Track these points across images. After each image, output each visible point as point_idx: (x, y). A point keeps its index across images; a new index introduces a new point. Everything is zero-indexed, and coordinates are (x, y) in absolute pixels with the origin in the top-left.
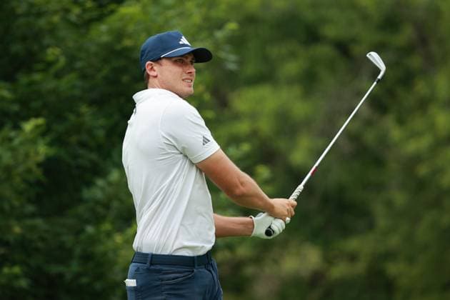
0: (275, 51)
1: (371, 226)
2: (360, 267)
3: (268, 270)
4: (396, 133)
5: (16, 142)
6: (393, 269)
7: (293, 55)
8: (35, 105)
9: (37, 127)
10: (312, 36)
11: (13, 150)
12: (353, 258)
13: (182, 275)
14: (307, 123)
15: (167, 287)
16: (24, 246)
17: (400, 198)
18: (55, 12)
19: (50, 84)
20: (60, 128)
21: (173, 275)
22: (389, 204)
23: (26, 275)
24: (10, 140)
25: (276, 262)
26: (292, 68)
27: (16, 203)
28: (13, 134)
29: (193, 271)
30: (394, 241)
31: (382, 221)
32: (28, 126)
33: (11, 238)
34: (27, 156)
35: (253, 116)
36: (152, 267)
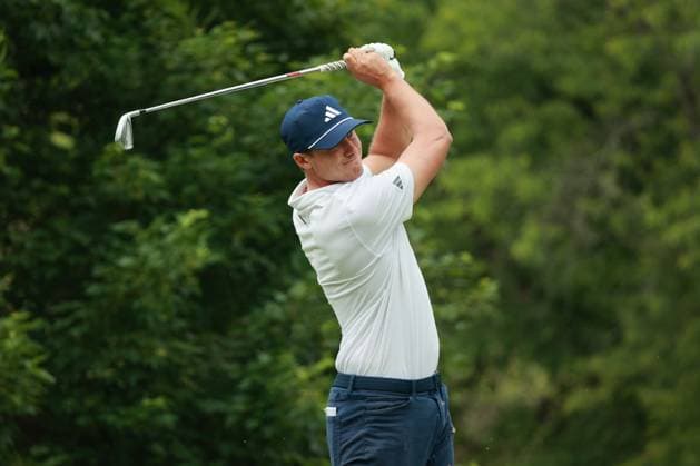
0: (495, 111)
1: (618, 341)
2: (603, 393)
3: (482, 396)
4: (652, 217)
5: (170, 238)
6: (647, 396)
7: (519, 116)
8: (190, 189)
9: (198, 221)
10: (544, 91)
11: (162, 248)
12: (593, 381)
13: (391, 404)
14: (535, 206)
15: (372, 418)
16: (170, 373)
17: (655, 303)
18: (216, 68)
19: (214, 164)
20: (222, 222)
21: (380, 403)
22: (642, 310)
23: (172, 410)
24: (161, 235)
25: (493, 387)
26: (518, 132)
27: (163, 317)
28: (165, 228)
29: (407, 400)
30: (646, 359)
31: (631, 335)
32: (187, 219)
33: (154, 363)
34: (182, 258)
35: (466, 196)
36: (355, 393)
